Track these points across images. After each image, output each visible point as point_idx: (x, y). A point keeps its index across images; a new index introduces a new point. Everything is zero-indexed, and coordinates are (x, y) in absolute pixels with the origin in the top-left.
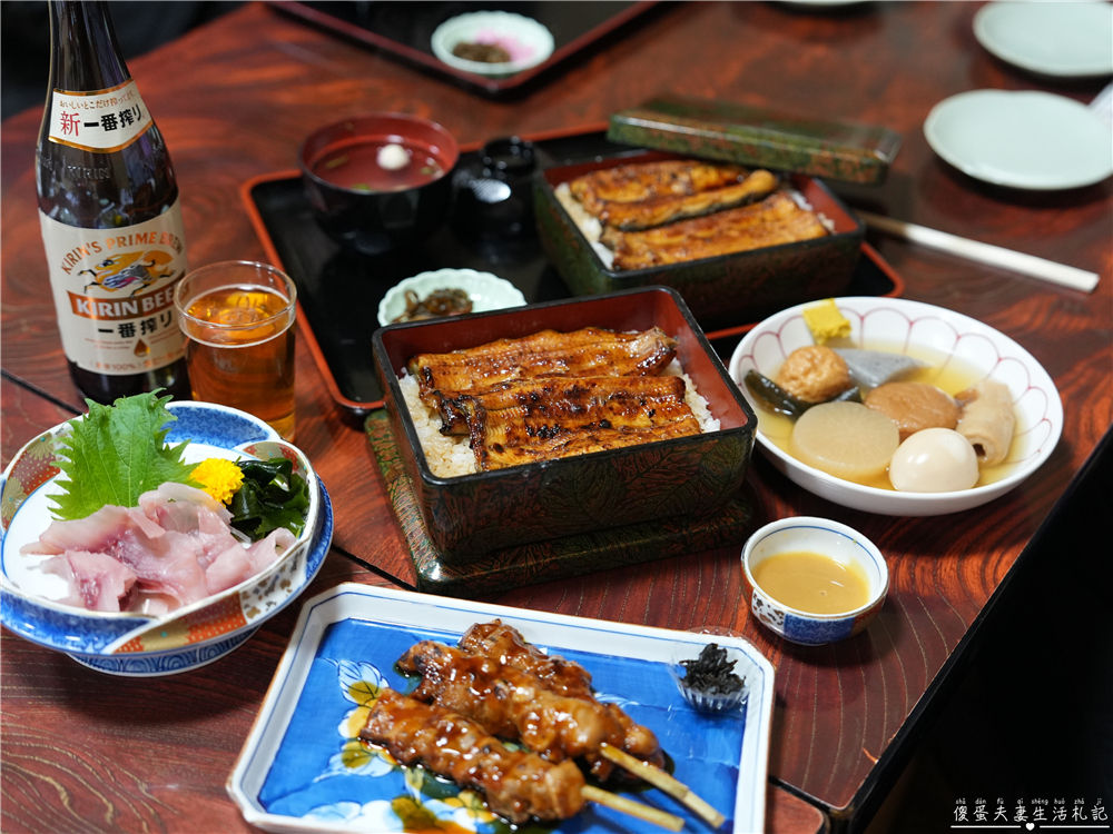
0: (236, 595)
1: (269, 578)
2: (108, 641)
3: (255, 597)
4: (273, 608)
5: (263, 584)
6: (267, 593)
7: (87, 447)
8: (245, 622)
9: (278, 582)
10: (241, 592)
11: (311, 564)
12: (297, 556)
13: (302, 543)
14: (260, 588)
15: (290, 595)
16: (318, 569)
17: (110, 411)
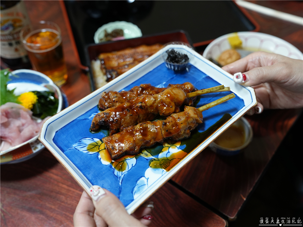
3: (36, 143)
8: (32, 152)
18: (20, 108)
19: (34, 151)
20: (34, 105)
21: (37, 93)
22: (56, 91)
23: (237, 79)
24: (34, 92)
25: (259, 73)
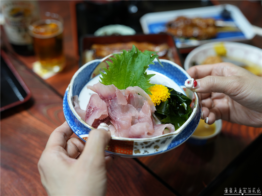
0: (132, 142)
1: (149, 142)
2: (83, 133)
3: (141, 146)
4: (146, 154)
5: (146, 143)
6: (147, 147)
7: (124, 62)
8: (132, 154)
9: (153, 145)
10: (135, 141)
11: (172, 144)
12: (167, 139)
13: (173, 134)
14: (144, 144)
15: (156, 152)
16: (175, 147)
17: (140, 53)
18: (147, 99)
19: (134, 154)
20: (162, 102)
21: (172, 92)
22: (194, 100)
23: (188, 84)
24: (169, 89)
25: (210, 81)
